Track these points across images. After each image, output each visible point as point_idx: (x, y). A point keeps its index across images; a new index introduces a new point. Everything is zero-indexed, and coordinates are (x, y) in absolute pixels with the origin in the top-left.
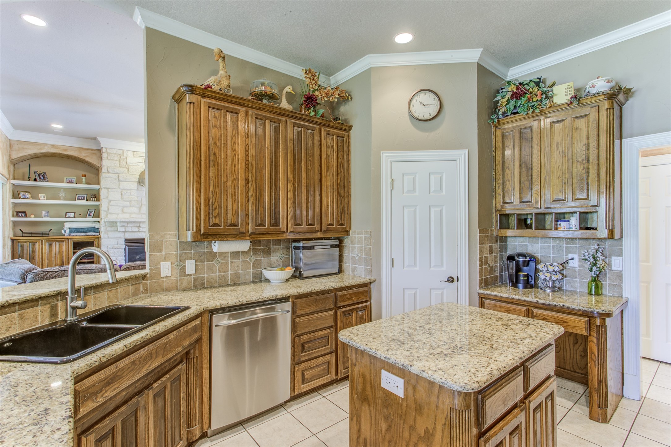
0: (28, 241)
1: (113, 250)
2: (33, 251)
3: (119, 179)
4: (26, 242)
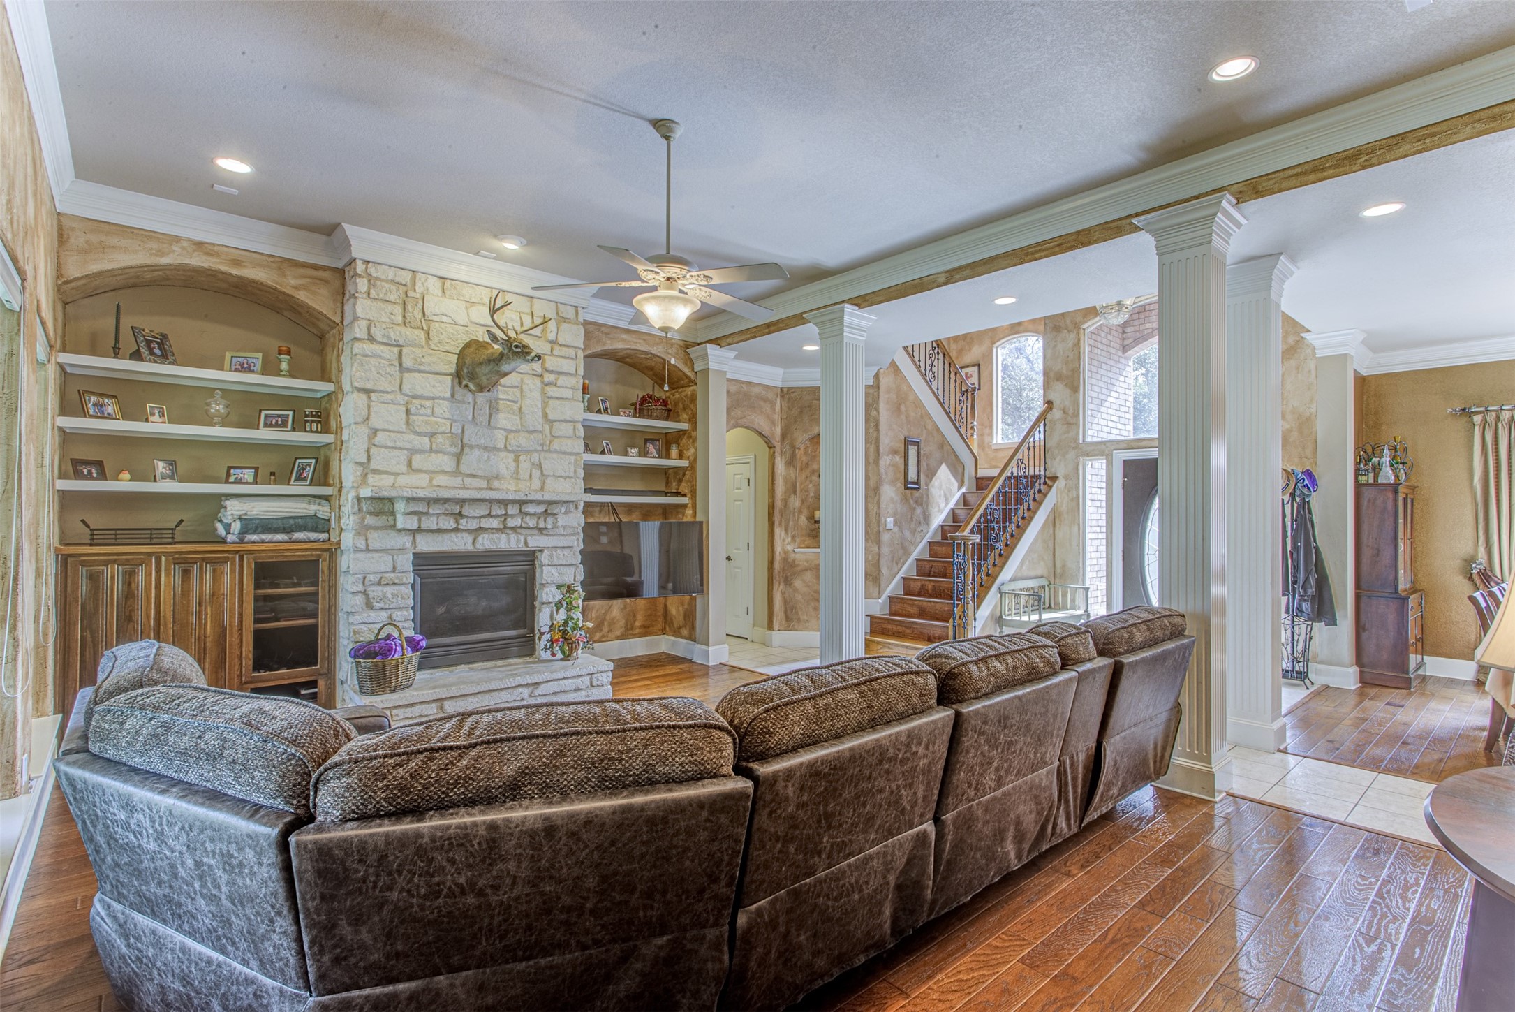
0: (114, 561)
1: (380, 588)
2: (129, 594)
3: (401, 365)
4: (106, 563)
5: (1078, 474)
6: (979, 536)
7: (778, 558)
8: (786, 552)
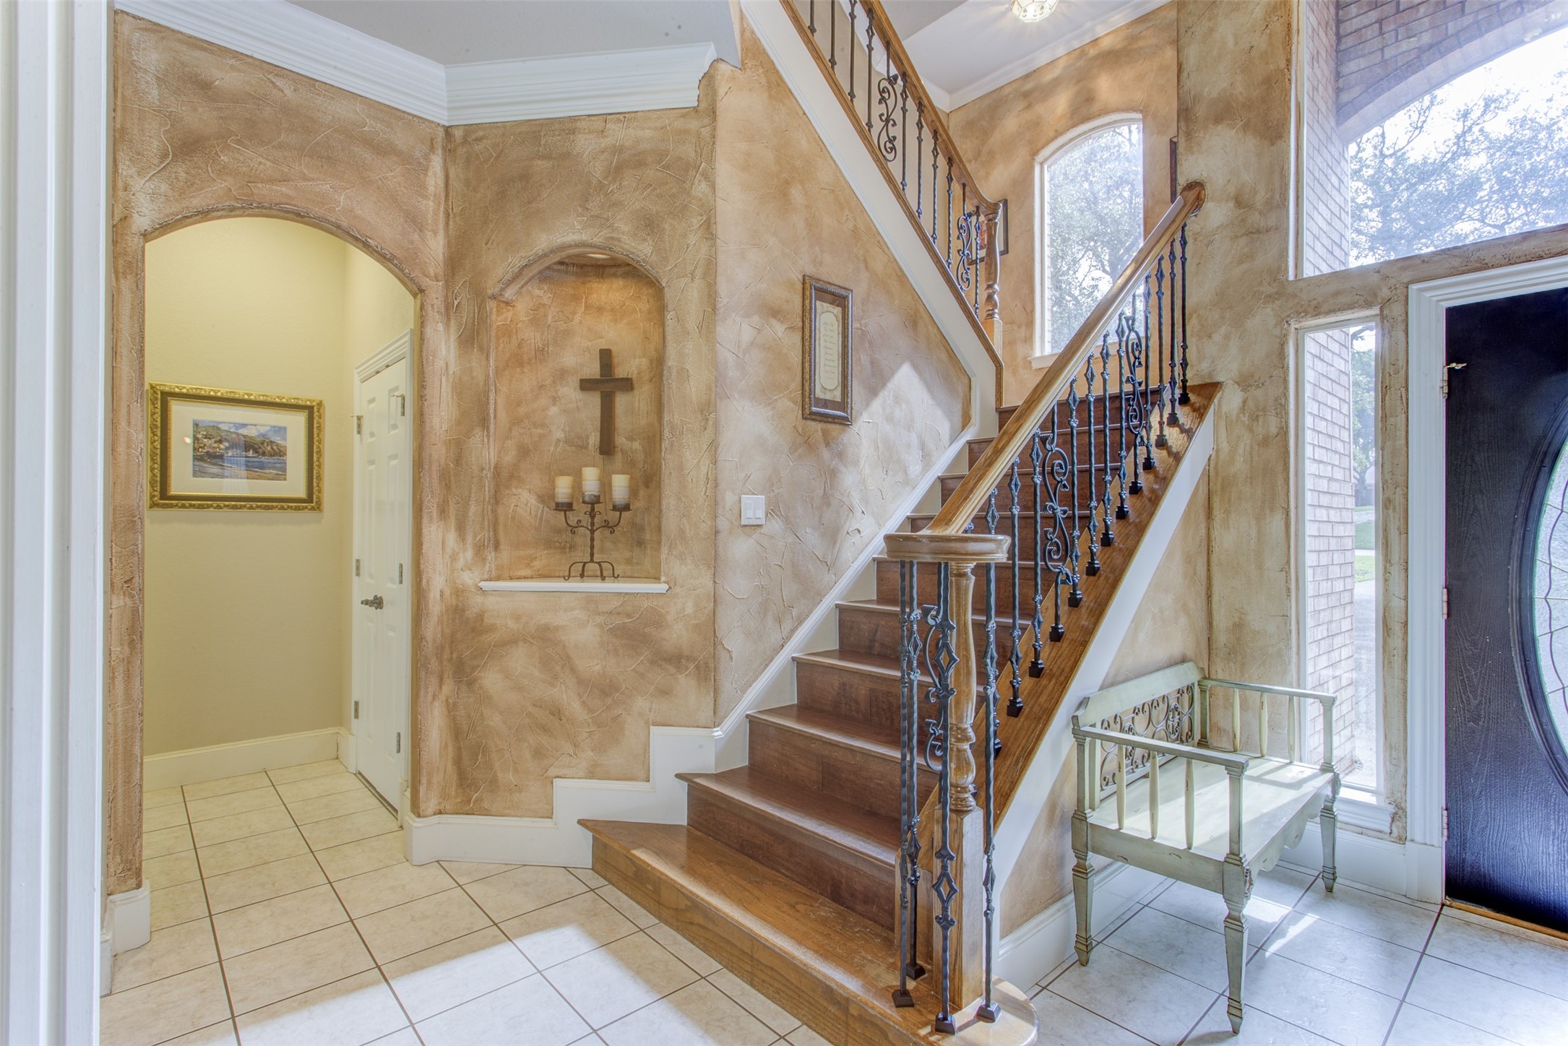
5: (1284, 368)
6: (1006, 540)
7: (435, 606)
8: (459, 592)
